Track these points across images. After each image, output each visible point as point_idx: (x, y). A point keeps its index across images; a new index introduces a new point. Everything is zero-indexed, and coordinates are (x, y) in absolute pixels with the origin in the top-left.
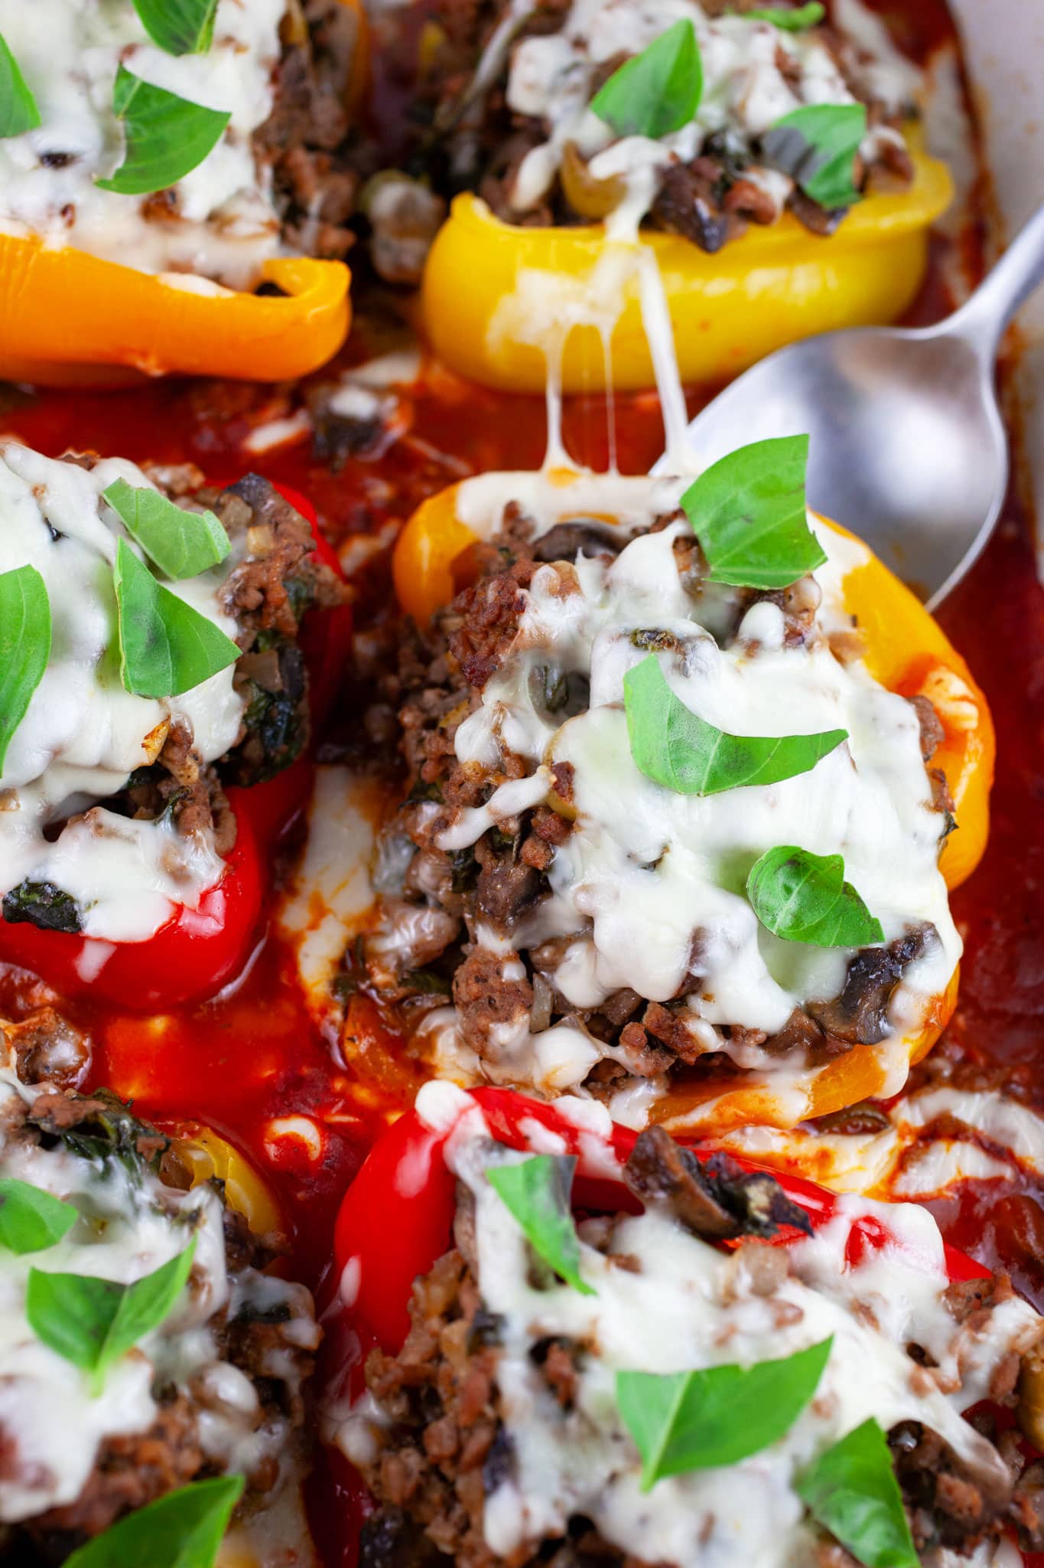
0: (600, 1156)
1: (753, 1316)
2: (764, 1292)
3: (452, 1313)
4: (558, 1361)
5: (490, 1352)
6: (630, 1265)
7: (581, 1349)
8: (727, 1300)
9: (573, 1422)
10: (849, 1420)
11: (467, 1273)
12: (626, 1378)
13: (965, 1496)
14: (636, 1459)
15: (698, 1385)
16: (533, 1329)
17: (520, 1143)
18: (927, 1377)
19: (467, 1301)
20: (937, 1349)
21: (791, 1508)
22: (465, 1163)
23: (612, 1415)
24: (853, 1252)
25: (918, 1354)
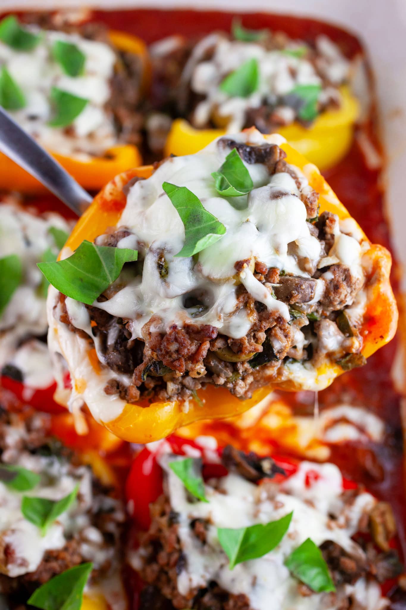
0: (213, 457)
1: (266, 507)
2: (271, 498)
3: (163, 514)
4: (200, 528)
5: (175, 526)
6: (223, 492)
7: (207, 522)
8: (258, 502)
9: (206, 548)
10: (302, 539)
11: (167, 500)
12: (220, 530)
13: (349, 565)
14: (228, 559)
15: (248, 533)
16: (190, 517)
17: (182, 453)
18: (333, 524)
19: (168, 510)
20: (337, 513)
21: (284, 572)
22: (165, 463)
23: (219, 544)
24: (307, 482)
25: (332, 517)
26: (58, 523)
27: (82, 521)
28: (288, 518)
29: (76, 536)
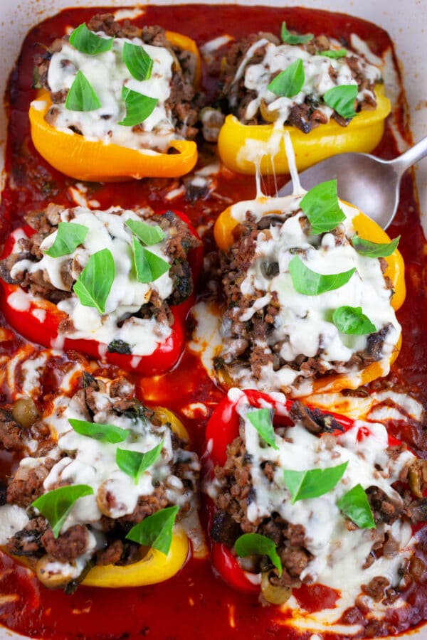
0: (282, 410)
1: (325, 455)
2: (329, 448)
3: (238, 455)
4: (268, 468)
5: (249, 465)
6: (290, 441)
7: (275, 465)
8: (319, 450)
9: (272, 485)
10: (353, 485)
11: (242, 443)
12: (286, 472)
13: (389, 507)
14: (290, 496)
15: (309, 475)
16: (261, 459)
17: (258, 406)
18: (379, 473)
19: (242, 452)
20: (383, 466)
21: (336, 510)
22: (242, 411)
23: (283, 483)
24: (359, 437)
25: (378, 467)
26: (147, 473)
27: (165, 471)
28: (343, 467)
29: (162, 483)
